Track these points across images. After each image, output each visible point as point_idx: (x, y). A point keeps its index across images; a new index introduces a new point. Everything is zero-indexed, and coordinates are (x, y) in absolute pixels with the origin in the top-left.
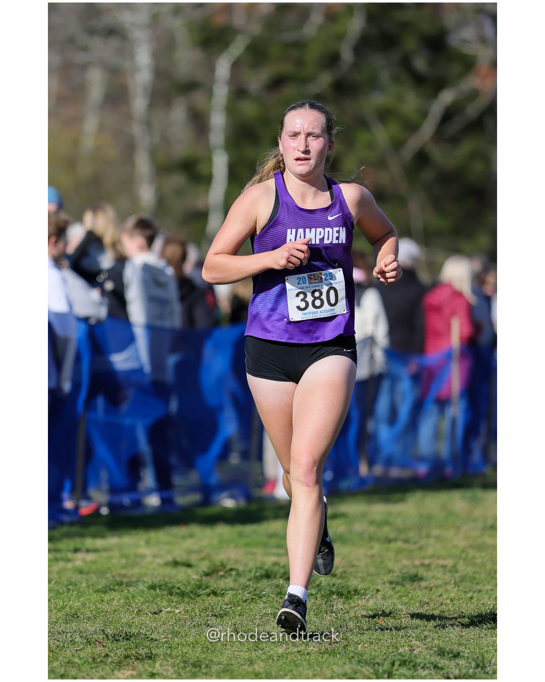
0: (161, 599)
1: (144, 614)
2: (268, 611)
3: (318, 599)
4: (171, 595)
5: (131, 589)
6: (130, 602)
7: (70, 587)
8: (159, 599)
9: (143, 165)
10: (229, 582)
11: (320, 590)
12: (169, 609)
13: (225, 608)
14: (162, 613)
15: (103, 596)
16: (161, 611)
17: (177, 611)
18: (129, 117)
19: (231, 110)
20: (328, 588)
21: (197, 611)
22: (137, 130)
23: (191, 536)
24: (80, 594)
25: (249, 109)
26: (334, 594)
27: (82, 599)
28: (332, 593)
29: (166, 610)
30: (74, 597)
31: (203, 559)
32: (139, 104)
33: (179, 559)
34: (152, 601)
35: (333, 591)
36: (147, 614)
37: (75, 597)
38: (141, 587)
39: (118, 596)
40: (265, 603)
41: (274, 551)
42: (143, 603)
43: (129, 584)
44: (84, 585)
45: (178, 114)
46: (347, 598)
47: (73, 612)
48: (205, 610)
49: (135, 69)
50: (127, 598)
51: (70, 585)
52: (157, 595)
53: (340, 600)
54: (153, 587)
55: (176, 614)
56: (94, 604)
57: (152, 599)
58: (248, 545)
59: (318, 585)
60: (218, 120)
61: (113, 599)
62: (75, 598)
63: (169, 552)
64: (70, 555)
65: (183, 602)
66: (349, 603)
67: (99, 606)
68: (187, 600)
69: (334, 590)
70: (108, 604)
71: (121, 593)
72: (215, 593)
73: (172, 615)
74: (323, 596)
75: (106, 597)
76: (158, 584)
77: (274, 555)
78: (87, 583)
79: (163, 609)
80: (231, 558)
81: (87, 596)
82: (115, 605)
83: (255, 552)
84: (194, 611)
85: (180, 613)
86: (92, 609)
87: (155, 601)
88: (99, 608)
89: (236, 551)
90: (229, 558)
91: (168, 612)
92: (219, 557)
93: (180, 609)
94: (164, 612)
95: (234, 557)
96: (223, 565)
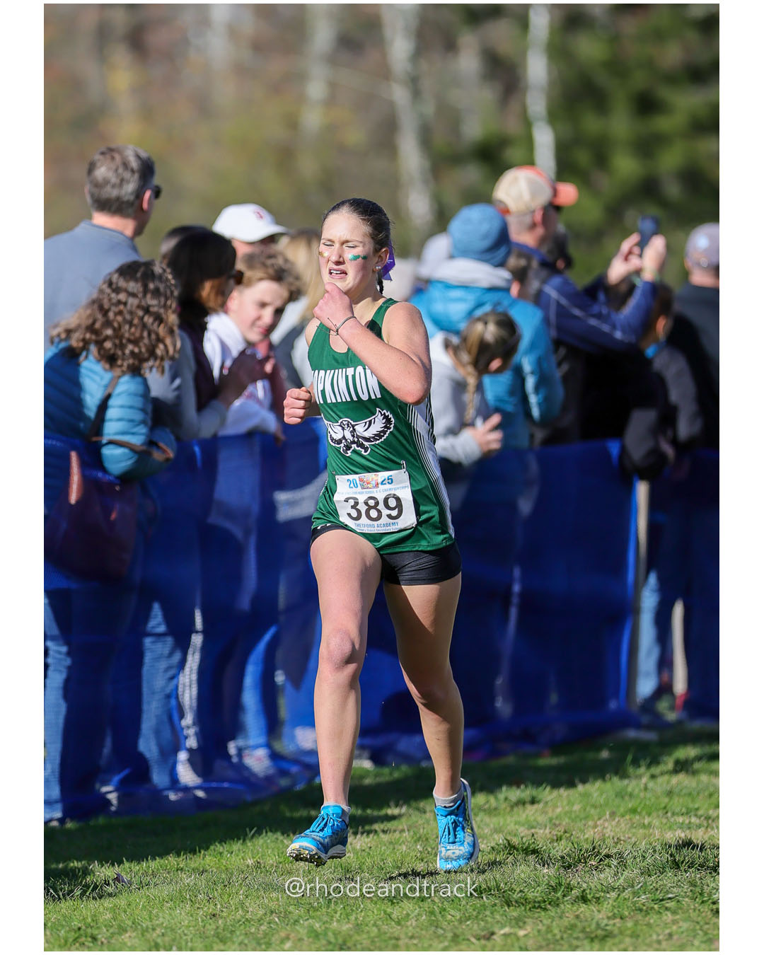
0: (492, 913)
1: (464, 940)
2: (680, 927)
4: (509, 906)
6: (437, 921)
8: (488, 913)
9: (411, 157)
10: (607, 878)
12: (507, 930)
13: (606, 925)
14: (495, 937)
16: (493, 934)
17: (521, 933)
18: (384, 73)
19: (558, 51)
21: (556, 931)
22: (399, 95)
23: (533, 801)
25: (589, 48)
27: (353, 918)
29: (502, 932)
31: (559, 839)
32: (400, 48)
33: (515, 841)
34: (476, 917)
36: (468, 940)
37: (341, 914)
39: (416, 909)
40: (674, 913)
41: (681, 819)
42: (460, 921)
45: (468, 62)
48: (569, 929)
50: (432, 913)
52: (484, 907)
55: (520, 938)
56: (375, 925)
57: (475, 913)
58: (634, 811)
60: (537, 69)
61: (408, 915)
62: (340, 917)
63: (497, 830)
65: (531, 916)
70: (399, 923)
72: (584, 899)
73: (512, 939)
75: (396, 912)
76: (484, 886)
77: (681, 826)
79: (496, 930)
80: (607, 835)
81: (361, 911)
82: (411, 925)
83: (650, 825)
84: (551, 931)
85: (525, 936)
86: (372, 935)
87: (481, 916)
88: (385, 933)
89: (614, 823)
90: (604, 835)
91: (504, 935)
92: (587, 835)
93: (526, 930)
94: (498, 935)
95: (612, 834)
96: (594, 848)
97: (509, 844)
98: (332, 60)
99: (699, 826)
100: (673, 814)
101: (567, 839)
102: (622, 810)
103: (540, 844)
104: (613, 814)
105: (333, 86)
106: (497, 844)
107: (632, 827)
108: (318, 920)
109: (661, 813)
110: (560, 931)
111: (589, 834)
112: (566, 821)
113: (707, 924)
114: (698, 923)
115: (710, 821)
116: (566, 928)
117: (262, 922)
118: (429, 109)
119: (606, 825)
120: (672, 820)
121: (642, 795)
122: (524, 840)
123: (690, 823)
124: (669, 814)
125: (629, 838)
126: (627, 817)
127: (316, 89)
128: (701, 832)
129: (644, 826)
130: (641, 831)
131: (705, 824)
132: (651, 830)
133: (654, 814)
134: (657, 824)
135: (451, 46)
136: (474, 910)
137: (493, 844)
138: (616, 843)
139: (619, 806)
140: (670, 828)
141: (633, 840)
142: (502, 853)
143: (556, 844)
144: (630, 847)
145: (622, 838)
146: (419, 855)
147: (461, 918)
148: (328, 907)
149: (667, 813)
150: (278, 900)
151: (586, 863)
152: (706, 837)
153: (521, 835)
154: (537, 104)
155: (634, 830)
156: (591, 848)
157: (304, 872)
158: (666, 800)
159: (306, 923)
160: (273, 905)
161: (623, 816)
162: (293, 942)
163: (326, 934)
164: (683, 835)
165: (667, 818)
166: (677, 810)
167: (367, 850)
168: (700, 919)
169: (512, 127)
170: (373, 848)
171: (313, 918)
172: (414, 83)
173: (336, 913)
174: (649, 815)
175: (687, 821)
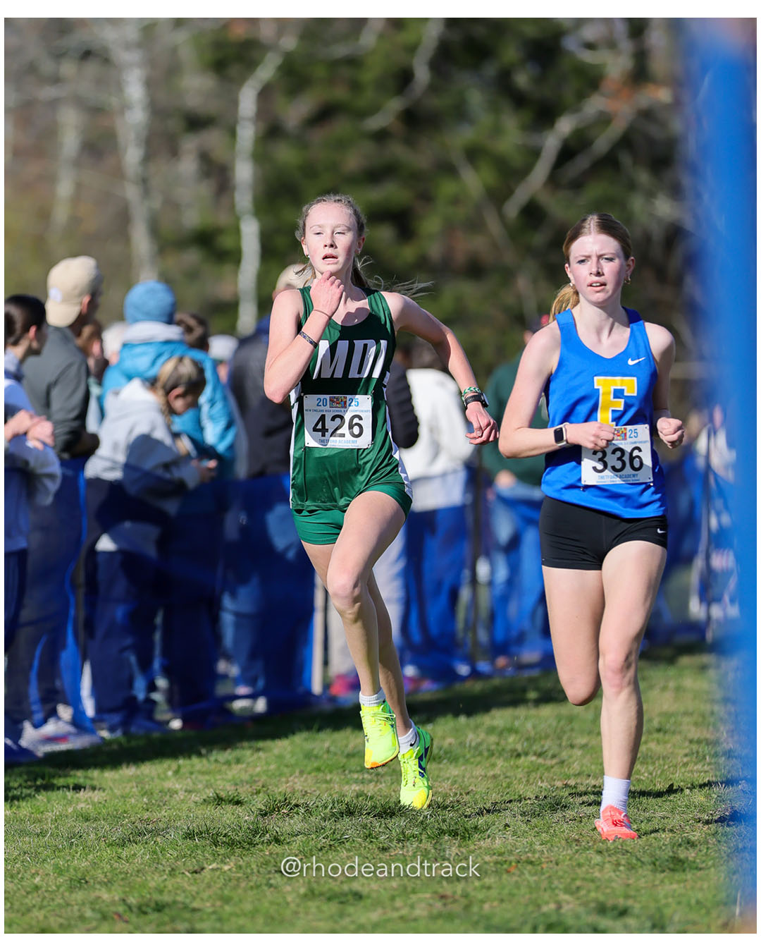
0: (203, 852)
1: (179, 873)
3: (423, 841)
4: (216, 846)
5: (159, 839)
6: (159, 859)
7: (73, 840)
8: (199, 852)
9: (141, 242)
10: (296, 823)
11: (424, 829)
12: (214, 865)
14: (205, 871)
15: (120, 850)
16: (203, 869)
17: (226, 868)
18: (118, 173)
19: (260, 156)
20: (436, 825)
21: (254, 866)
22: (132, 193)
23: (238, 761)
24: (88, 850)
25: (286, 154)
26: (445, 834)
27: (91, 857)
28: (442, 832)
29: (210, 867)
30: (79, 854)
31: (258, 792)
32: (132, 155)
33: (223, 794)
34: (190, 855)
35: (443, 830)
36: (183, 873)
37: (81, 854)
38: (172, 835)
39: (141, 850)
40: (348, 850)
41: (356, 776)
42: (177, 859)
43: (155, 833)
44: (92, 836)
45: (188, 165)
46: (464, 838)
47: (79, 875)
48: (264, 864)
49: (125, 107)
50: (155, 852)
51: (72, 838)
52: (196, 846)
53: (454, 841)
54: (190, 835)
55: (225, 872)
56: (109, 862)
57: (189, 852)
58: (318, 769)
59: (422, 822)
60: (244, 172)
62: (80, 856)
63: (208, 786)
64: (70, 794)
65: (233, 854)
66: (467, 846)
67: (116, 865)
68: (238, 851)
69: (445, 828)
70: (127, 861)
71: (146, 846)
72: (277, 841)
73: (218, 873)
74: (429, 837)
75: (125, 853)
76: (196, 831)
77: (356, 781)
78: (96, 834)
79: (206, 866)
80: (296, 789)
81: (97, 852)
82: (138, 862)
83: (331, 780)
84: (250, 866)
85: (230, 870)
86: (106, 870)
87: (193, 855)
88: (116, 869)
89: (302, 779)
90: (294, 789)
91: (213, 870)
92: (280, 789)
93: (229, 865)
94: (207, 869)
95: (301, 788)
96: (286, 799)
97: (218, 796)
98: (77, 163)
99: (370, 781)
100: (350, 772)
101: (264, 792)
102: (309, 769)
103: (242, 797)
104: (302, 772)
105: (79, 186)
106: (208, 797)
107: (317, 782)
108: (62, 859)
109: (340, 771)
110: (257, 866)
111: (282, 788)
112: (264, 778)
113: (374, 858)
114: (367, 858)
115: (379, 777)
116: (262, 863)
117: (16, 861)
118: (156, 203)
119: (296, 780)
120: (349, 776)
121: (325, 756)
122: (230, 793)
123: (363, 778)
124: (347, 772)
125: (315, 791)
126: (313, 774)
127: (65, 188)
128: (372, 786)
129: (326, 782)
130: (324, 786)
131: (375, 779)
132: (332, 785)
133: (335, 772)
134: (338, 780)
135: (174, 152)
136: (188, 850)
137: (205, 797)
138: (304, 795)
139: (306, 766)
140: (347, 783)
141: (318, 793)
142: (212, 804)
143: (255, 796)
144: (314, 798)
145: (309, 791)
146: (145, 806)
147: (177, 856)
148: (71, 849)
149: (344, 771)
150: (30, 843)
151: (279, 811)
152: (376, 789)
153: (227, 789)
154: (244, 199)
155: (318, 785)
156: (283, 799)
157: (52, 820)
158: (344, 760)
159: (52, 861)
160: (26, 848)
161: (309, 773)
162: (41, 877)
163: (68, 871)
164: (357, 788)
165: (345, 775)
166: (353, 768)
167: (103, 802)
168: (369, 855)
169: (223, 219)
170: (108, 801)
171: (59, 857)
172: (144, 182)
173: (77, 853)
174: (331, 772)
175: (361, 778)
